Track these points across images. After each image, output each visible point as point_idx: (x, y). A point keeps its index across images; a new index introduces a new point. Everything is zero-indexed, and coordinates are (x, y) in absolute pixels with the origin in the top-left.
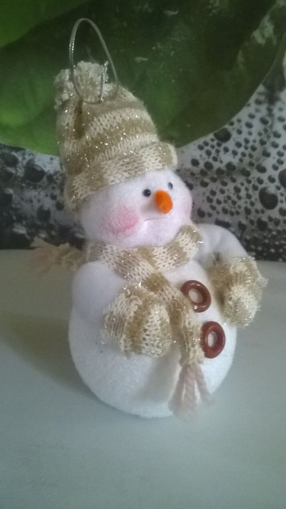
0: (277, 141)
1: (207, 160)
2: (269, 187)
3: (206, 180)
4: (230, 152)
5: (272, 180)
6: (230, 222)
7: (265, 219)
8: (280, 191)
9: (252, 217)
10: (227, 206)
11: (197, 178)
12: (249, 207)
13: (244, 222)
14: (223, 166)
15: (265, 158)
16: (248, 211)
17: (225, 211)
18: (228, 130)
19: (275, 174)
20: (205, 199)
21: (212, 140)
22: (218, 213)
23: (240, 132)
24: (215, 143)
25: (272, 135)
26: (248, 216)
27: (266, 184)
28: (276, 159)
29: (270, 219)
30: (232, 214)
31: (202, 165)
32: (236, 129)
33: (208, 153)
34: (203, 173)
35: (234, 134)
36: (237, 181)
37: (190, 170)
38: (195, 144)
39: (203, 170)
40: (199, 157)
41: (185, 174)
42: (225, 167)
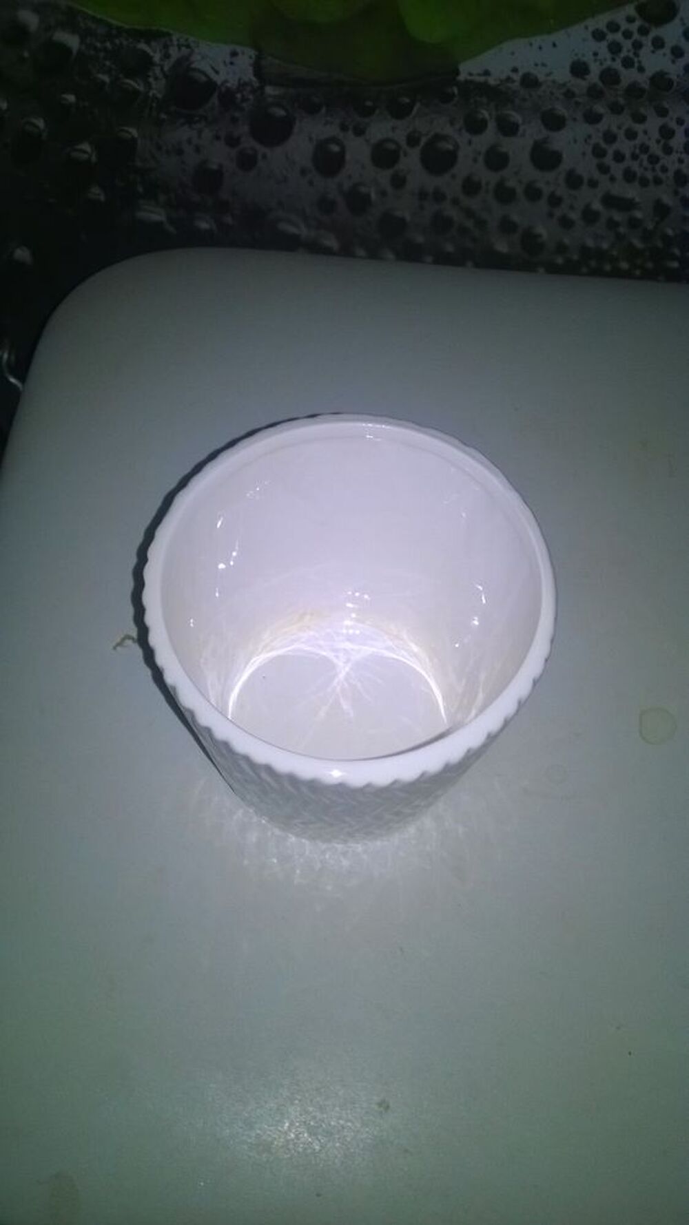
36: (671, 113)
37: (564, 85)
38: (586, 28)
39: (595, 85)
40: (592, 58)
41: (552, 93)
42: (648, 82)
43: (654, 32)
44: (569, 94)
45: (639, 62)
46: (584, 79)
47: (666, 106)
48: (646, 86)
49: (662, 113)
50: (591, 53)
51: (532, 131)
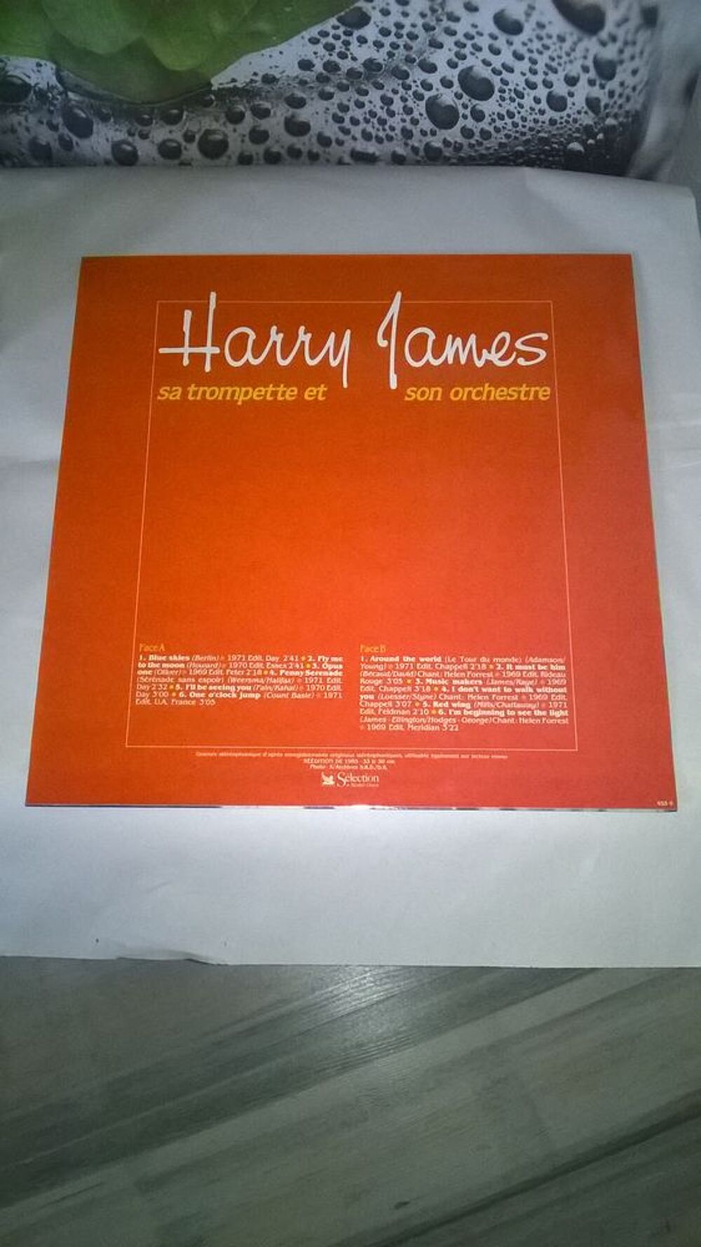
0: (453, 26)
1: (327, 58)
2: (442, 95)
3: (329, 89)
4: (370, 43)
5: (447, 84)
6: (377, 153)
7: (436, 143)
8: (461, 101)
9: (415, 142)
10: (369, 129)
11: (311, 88)
12: (409, 126)
13: (401, 151)
14: (358, 66)
15: (433, 49)
16: (407, 134)
17: (367, 136)
18: (364, 10)
19: (453, 75)
20: (330, 118)
21: (335, 28)
22: (354, 139)
23: (385, 13)
24: (340, 32)
25: (445, 18)
26: (409, 142)
27: (437, 90)
28: (453, 52)
29: (446, 143)
30: (380, 140)
31: (319, 67)
32: (378, 9)
33: (330, 48)
34: (321, 79)
35: (376, 16)
36: (385, 88)
37: (297, 77)
38: (303, 38)
39: (321, 74)
40: (314, 56)
41: (289, 84)
42: (362, 66)
43: (356, 33)
44: (303, 83)
45: (351, 54)
46: (312, 71)
47: (381, 81)
48: (362, 70)
49: (380, 87)
50: (312, 53)
51: (281, 112)
